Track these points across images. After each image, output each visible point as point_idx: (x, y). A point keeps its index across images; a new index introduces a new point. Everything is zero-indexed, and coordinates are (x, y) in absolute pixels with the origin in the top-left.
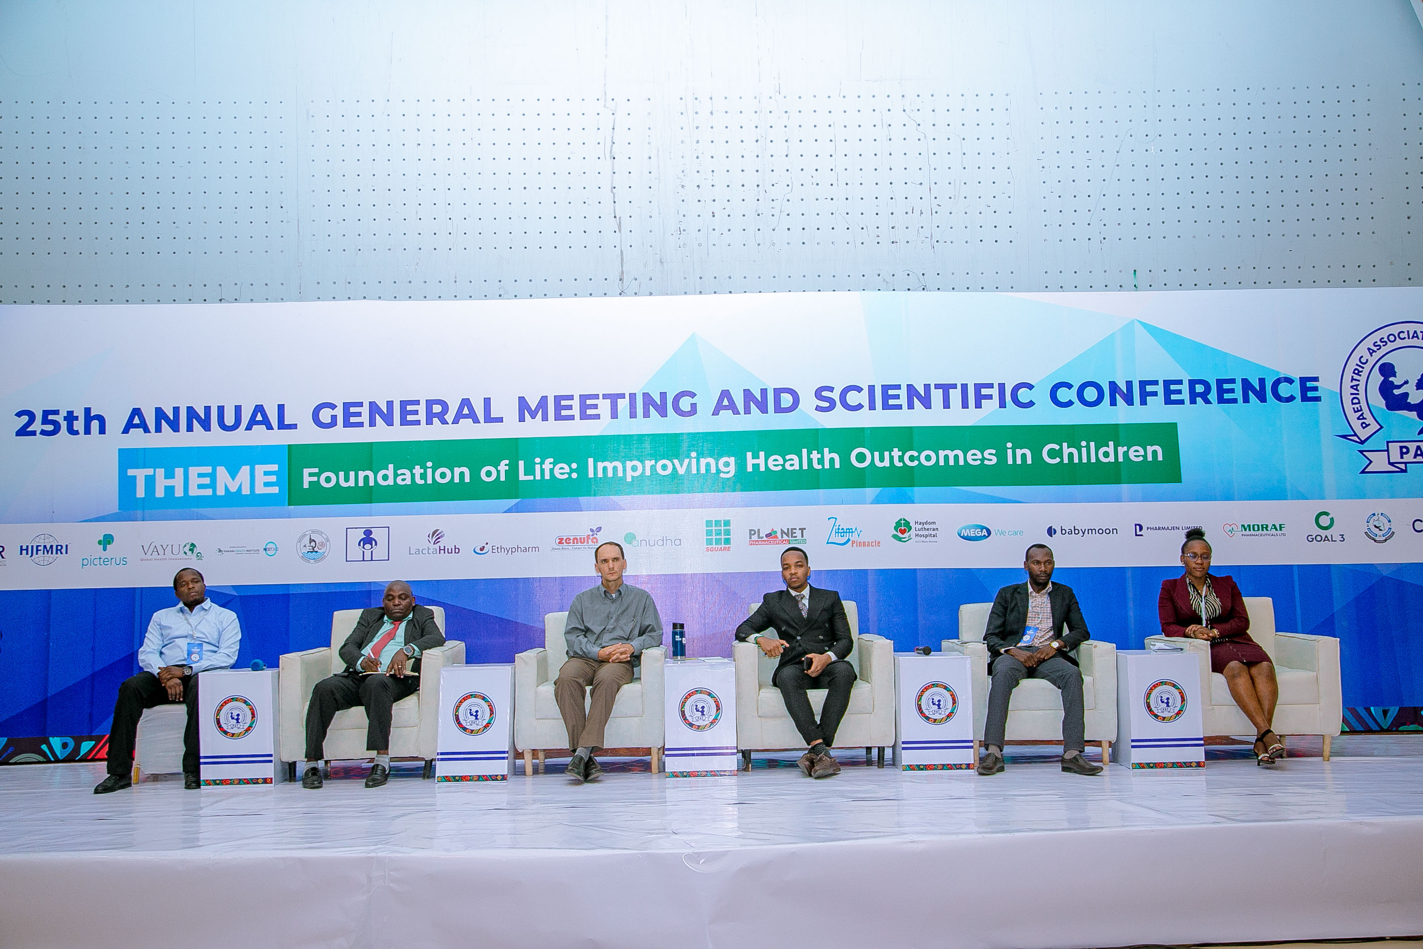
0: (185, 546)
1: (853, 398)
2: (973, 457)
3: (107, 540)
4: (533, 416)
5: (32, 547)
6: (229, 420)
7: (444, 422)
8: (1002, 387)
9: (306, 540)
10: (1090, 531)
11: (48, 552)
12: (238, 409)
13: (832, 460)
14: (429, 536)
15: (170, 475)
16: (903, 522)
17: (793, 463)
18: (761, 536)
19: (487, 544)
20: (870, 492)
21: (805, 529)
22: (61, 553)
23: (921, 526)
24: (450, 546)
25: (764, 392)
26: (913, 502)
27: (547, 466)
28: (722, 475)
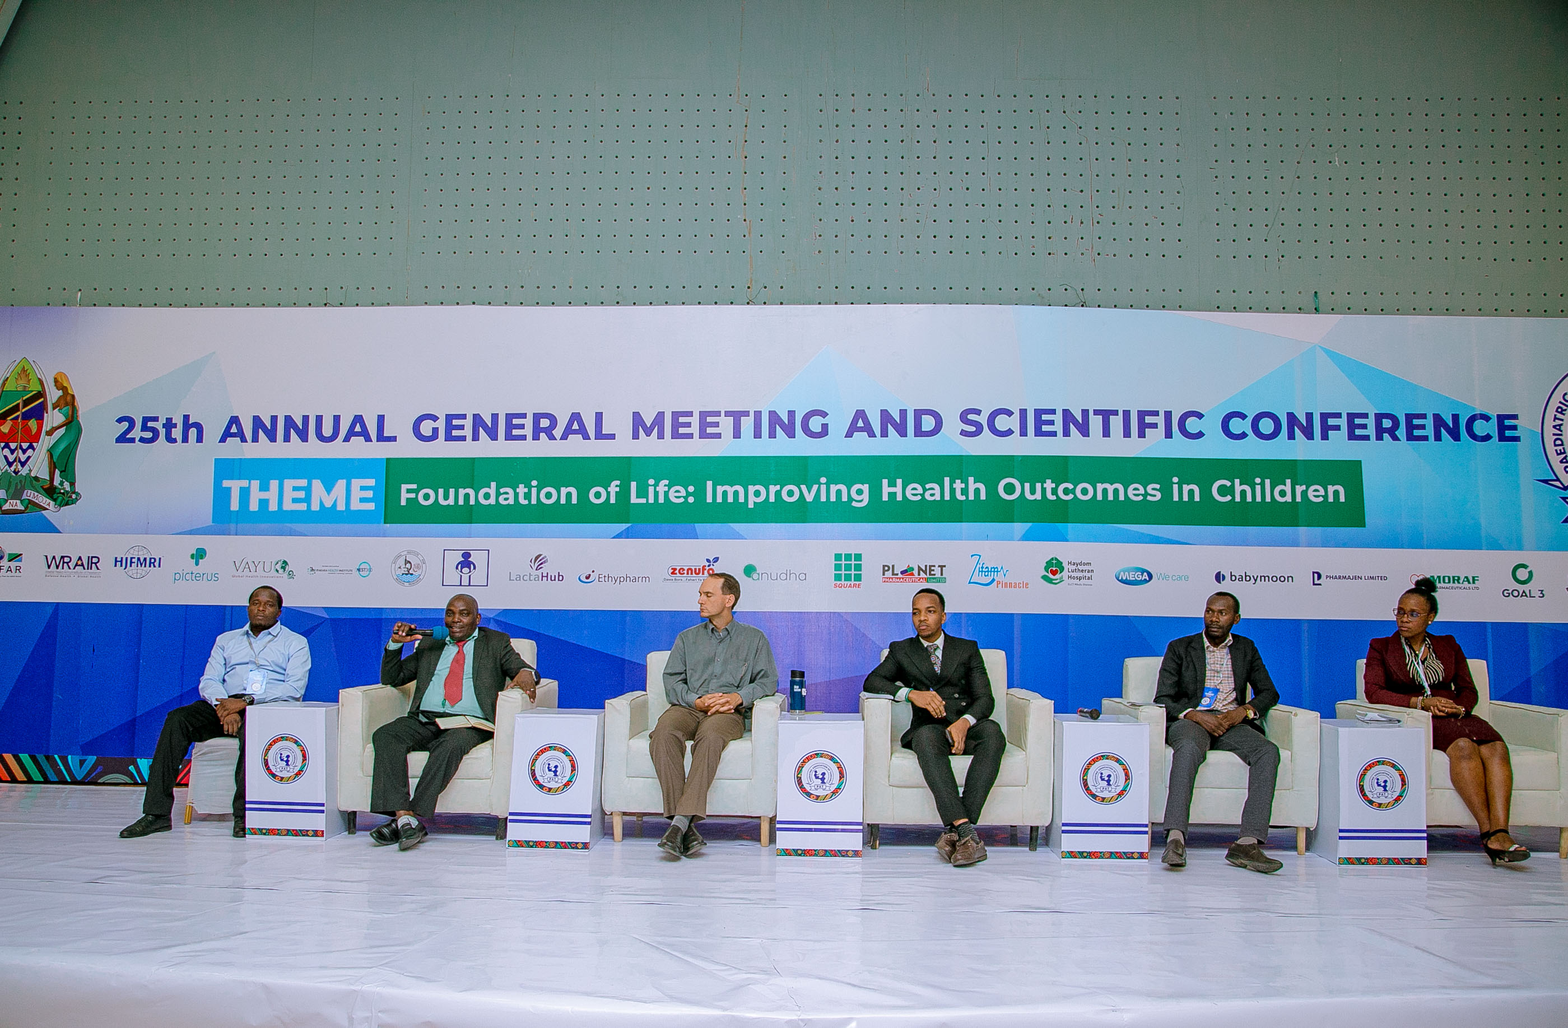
0: (277, 563)
1: (1002, 423)
2: (1135, 492)
3: (200, 555)
4: (648, 434)
5: (127, 559)
6: (327, 431)
7: (552, 437)
8: (1168, 415)
9: (401, 562)
10: (1263, 578)
11: (141, 565)
12: (337, 419)
13: (977, 491)
14: (531, 561)
15: (264, 487)
16: (1054, 562)
17: (934, 493)
18: (895, 572)
19: (593, 572)
20: (1020, 528)
21: (945, 566)
22: (155, 566)
23: (1074, 567)
24: (553, 573)
25: (903, 413)
26: (1067, 541)
27: (662, 488)
28: (854, 504)
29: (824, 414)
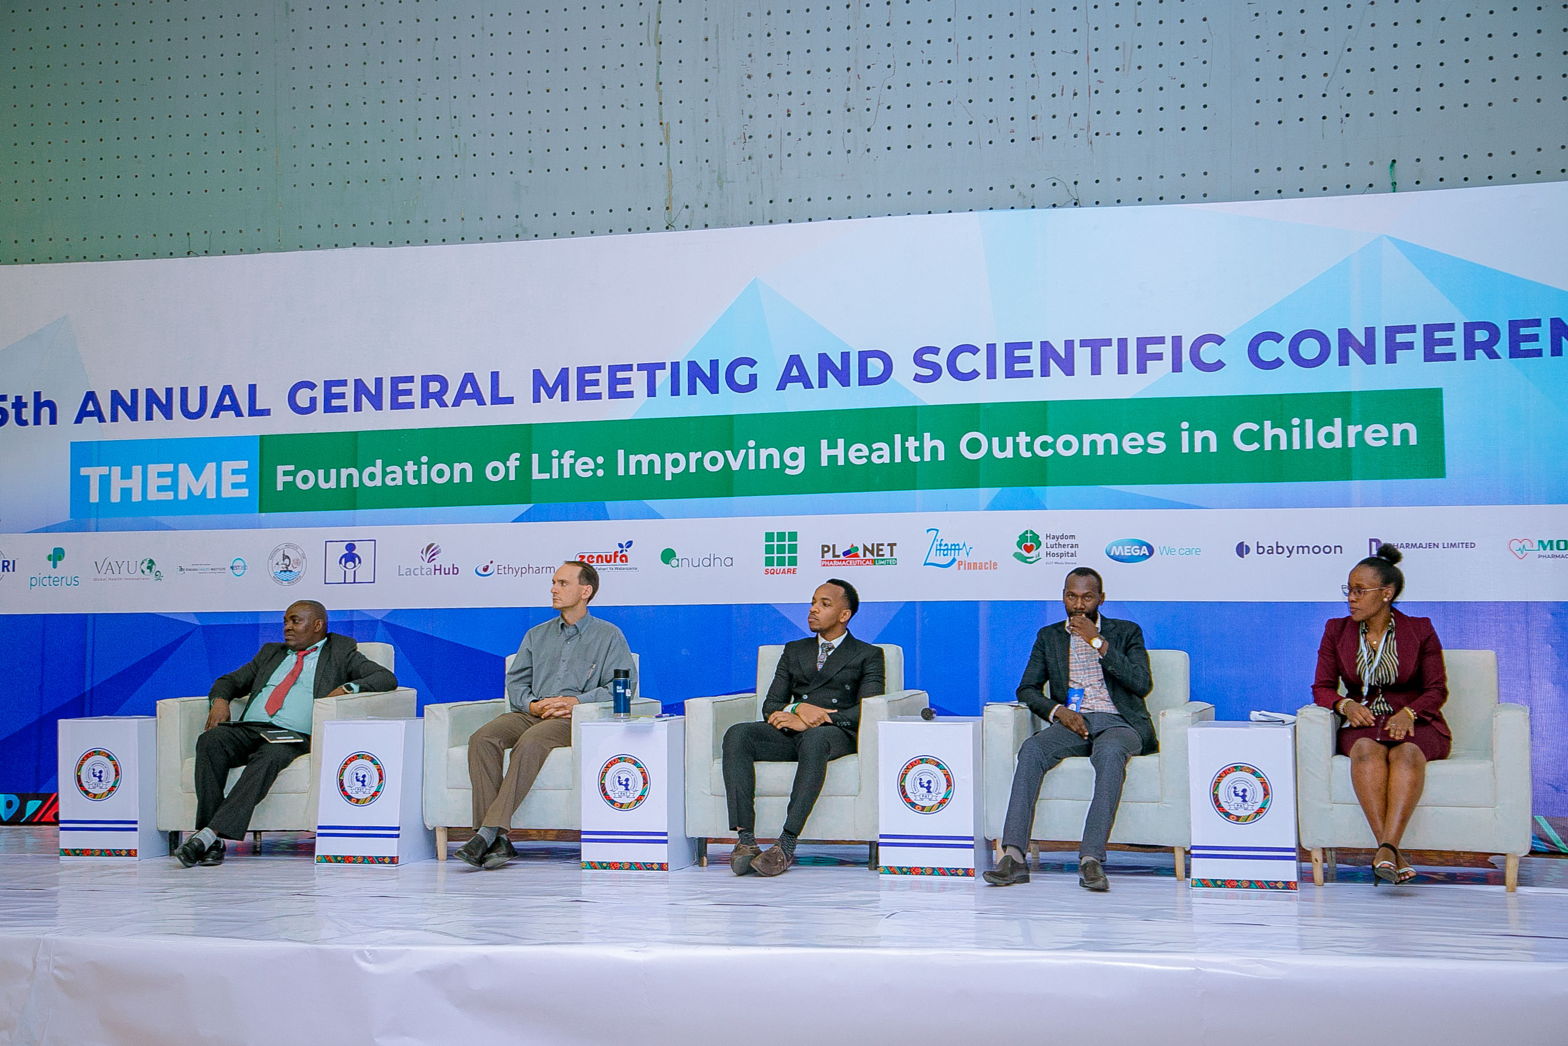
0: (143, 562)
1: (965, 363)
2: (1132, 443)
3: (58, 555)
4: (551, 394)
6: (194, 406)
7: (443, 404)
8: (1177, 341)
9: (279, 557)
10: (1301, 549)
12: (204, 390)
13: (934, 450)
14: (422, 552)
15: (126, 475)
16: (1029, 535)
17: (882, 454)
18: (837, 554)
19: (492, 562)
20: (986, 494)
21: (895, 544)
22: (8, 571)
23: (1054, 541)
24: (446, 565)
25: (845, 356)
26: (1046, 509)
27: (567, 460)
28: (788, 471)
29: (751, 363)
